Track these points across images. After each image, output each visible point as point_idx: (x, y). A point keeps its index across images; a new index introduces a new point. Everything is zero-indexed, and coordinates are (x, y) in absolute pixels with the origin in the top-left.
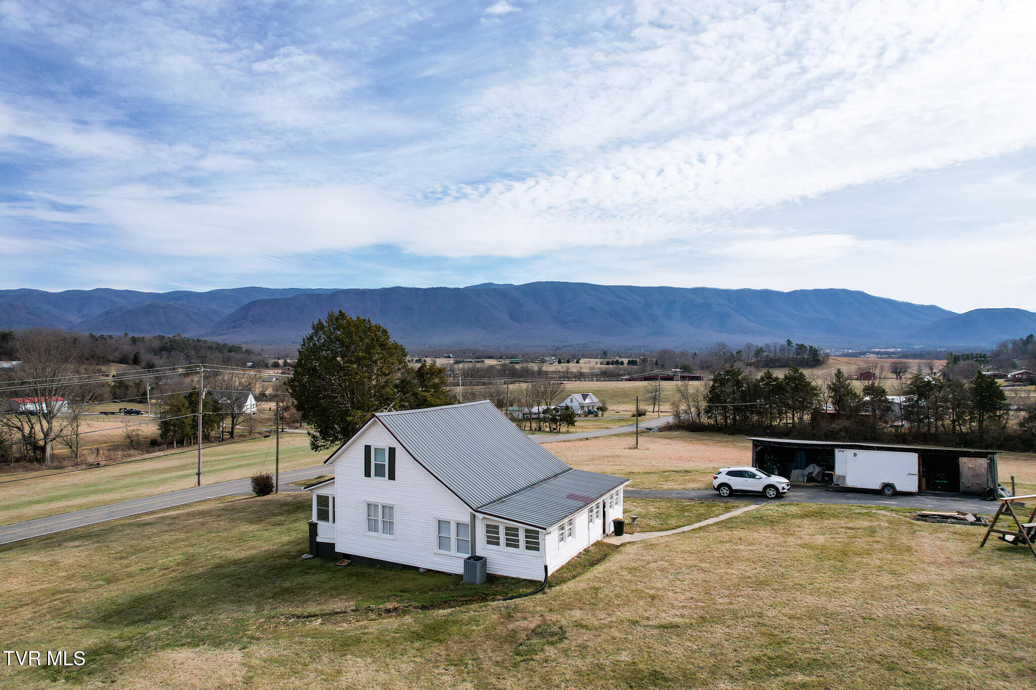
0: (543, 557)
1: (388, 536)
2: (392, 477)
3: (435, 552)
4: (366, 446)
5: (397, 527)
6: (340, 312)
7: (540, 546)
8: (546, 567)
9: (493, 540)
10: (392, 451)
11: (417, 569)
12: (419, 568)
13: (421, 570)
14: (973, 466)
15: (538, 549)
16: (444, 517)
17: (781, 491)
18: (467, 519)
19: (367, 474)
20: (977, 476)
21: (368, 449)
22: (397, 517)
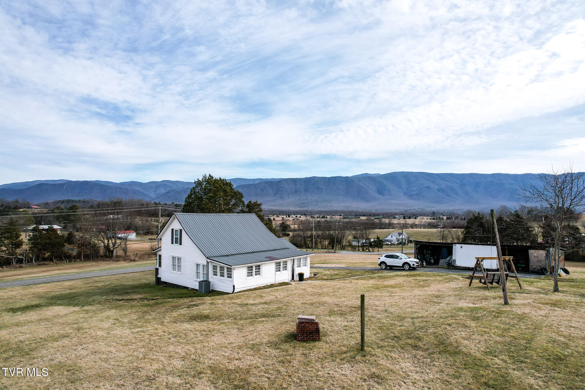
0: (233, 281)
1: (179, 273)
2: (181, 244)
3: (195, 280)
4: (172, 229)
5: (182, 268)
6: (210, 175)
7: (232, 276)
8: (234, 286)
9: (215, 274)
10: (181, 230)
11: (188, 288)
12: (189, 288)
13: (189, 289)
14: (537, 255)
15: (231, 277)
16: (199, 262)
17: (412, 266)
18: (205, 263)
19: (172, 243)
20: (539, 261)
21: (173, 230)
22: (183, 264)
